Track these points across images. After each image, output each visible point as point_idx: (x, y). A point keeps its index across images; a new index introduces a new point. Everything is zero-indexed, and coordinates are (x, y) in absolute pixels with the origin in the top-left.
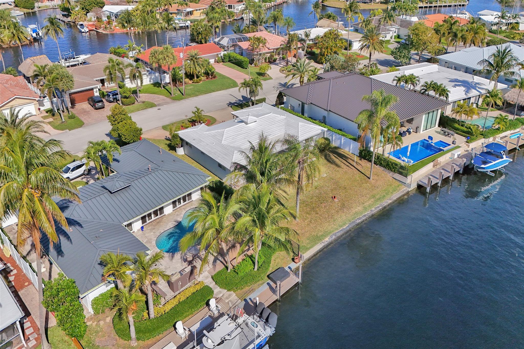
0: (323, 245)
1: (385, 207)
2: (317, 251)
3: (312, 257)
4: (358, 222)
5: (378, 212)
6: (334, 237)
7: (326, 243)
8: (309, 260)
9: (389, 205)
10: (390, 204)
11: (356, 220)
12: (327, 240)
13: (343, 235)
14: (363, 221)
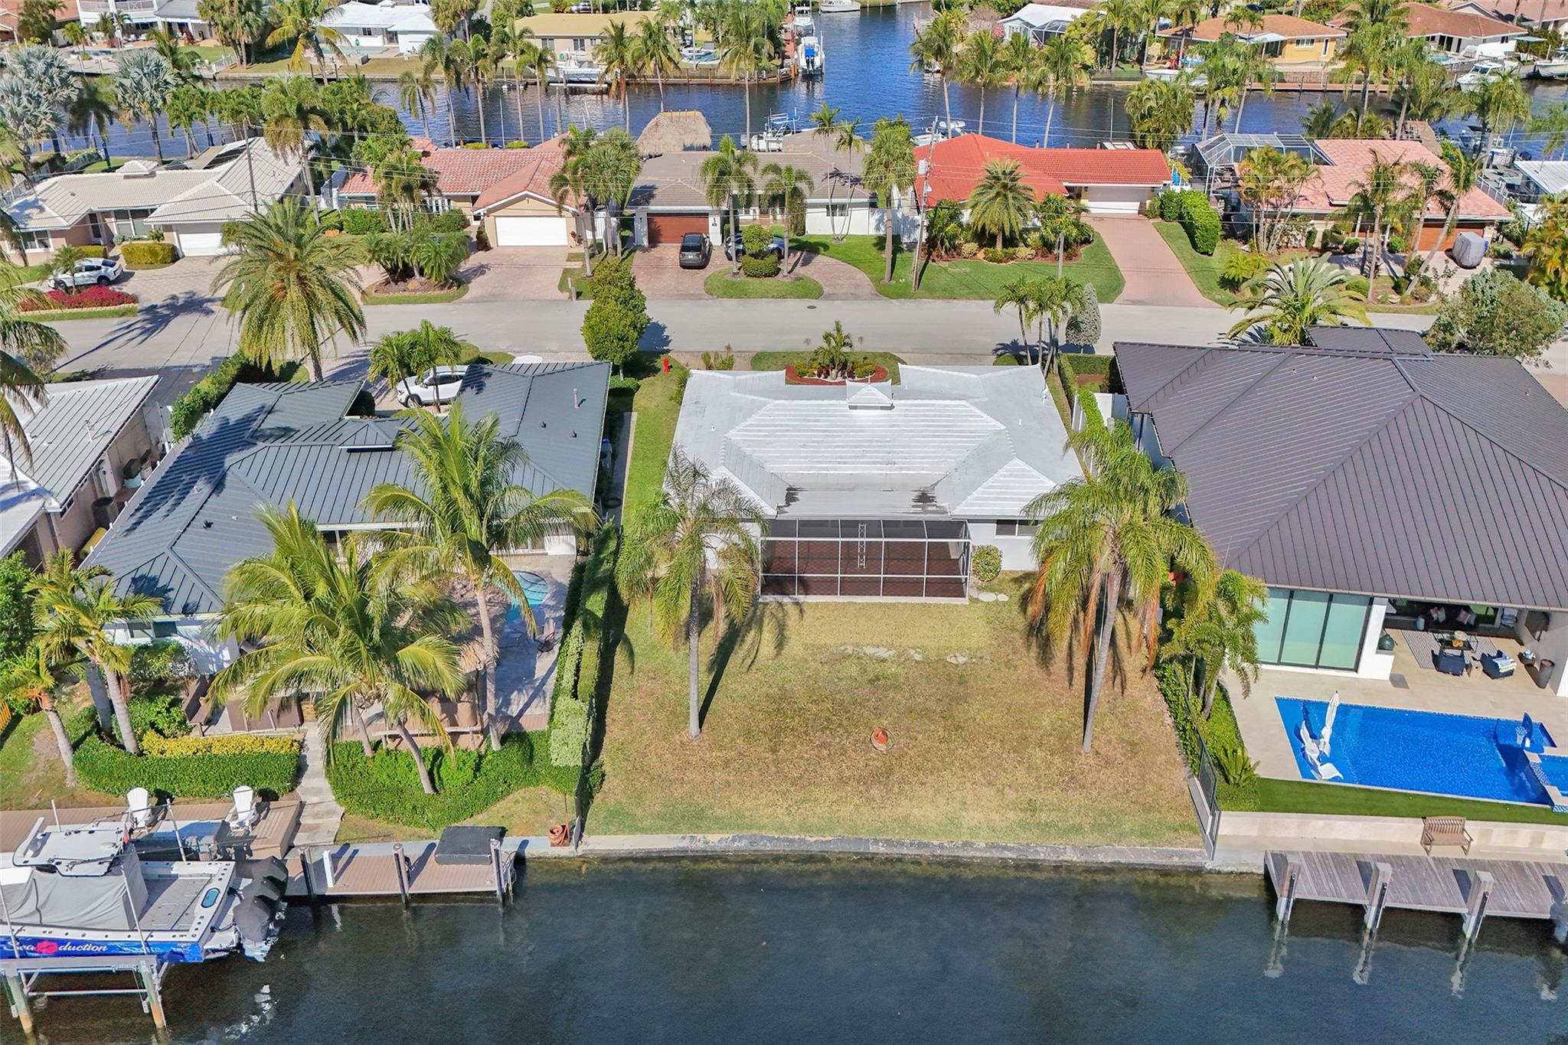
0: (685, 844)
1: (1034, 866)
2: (650, 852)
3: (622, 859)
4: (872, 849)
5: (985, 863)
6: (742, 844)
7: (700, 845)
8: (606, 859)
9: (1057, 868)
10: (1070, 867)
11: (876, 841)
12: (714, 840)
13: (786, 858)
14: (899, 860)
